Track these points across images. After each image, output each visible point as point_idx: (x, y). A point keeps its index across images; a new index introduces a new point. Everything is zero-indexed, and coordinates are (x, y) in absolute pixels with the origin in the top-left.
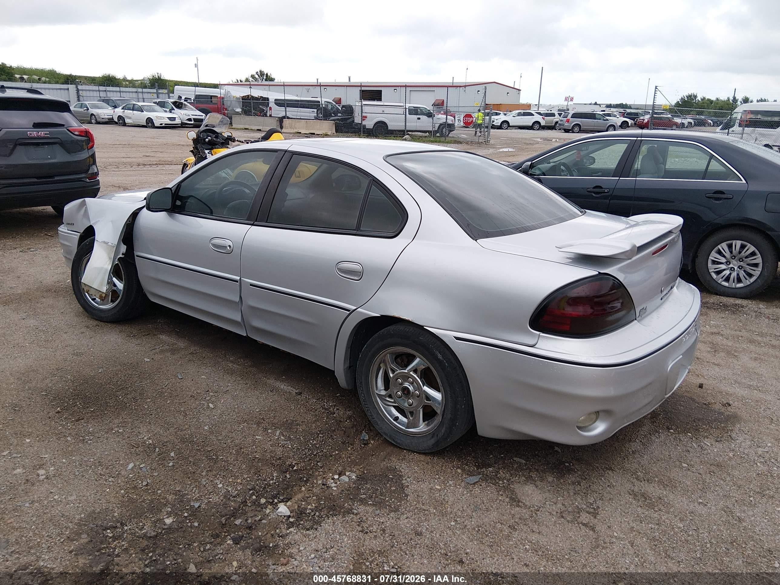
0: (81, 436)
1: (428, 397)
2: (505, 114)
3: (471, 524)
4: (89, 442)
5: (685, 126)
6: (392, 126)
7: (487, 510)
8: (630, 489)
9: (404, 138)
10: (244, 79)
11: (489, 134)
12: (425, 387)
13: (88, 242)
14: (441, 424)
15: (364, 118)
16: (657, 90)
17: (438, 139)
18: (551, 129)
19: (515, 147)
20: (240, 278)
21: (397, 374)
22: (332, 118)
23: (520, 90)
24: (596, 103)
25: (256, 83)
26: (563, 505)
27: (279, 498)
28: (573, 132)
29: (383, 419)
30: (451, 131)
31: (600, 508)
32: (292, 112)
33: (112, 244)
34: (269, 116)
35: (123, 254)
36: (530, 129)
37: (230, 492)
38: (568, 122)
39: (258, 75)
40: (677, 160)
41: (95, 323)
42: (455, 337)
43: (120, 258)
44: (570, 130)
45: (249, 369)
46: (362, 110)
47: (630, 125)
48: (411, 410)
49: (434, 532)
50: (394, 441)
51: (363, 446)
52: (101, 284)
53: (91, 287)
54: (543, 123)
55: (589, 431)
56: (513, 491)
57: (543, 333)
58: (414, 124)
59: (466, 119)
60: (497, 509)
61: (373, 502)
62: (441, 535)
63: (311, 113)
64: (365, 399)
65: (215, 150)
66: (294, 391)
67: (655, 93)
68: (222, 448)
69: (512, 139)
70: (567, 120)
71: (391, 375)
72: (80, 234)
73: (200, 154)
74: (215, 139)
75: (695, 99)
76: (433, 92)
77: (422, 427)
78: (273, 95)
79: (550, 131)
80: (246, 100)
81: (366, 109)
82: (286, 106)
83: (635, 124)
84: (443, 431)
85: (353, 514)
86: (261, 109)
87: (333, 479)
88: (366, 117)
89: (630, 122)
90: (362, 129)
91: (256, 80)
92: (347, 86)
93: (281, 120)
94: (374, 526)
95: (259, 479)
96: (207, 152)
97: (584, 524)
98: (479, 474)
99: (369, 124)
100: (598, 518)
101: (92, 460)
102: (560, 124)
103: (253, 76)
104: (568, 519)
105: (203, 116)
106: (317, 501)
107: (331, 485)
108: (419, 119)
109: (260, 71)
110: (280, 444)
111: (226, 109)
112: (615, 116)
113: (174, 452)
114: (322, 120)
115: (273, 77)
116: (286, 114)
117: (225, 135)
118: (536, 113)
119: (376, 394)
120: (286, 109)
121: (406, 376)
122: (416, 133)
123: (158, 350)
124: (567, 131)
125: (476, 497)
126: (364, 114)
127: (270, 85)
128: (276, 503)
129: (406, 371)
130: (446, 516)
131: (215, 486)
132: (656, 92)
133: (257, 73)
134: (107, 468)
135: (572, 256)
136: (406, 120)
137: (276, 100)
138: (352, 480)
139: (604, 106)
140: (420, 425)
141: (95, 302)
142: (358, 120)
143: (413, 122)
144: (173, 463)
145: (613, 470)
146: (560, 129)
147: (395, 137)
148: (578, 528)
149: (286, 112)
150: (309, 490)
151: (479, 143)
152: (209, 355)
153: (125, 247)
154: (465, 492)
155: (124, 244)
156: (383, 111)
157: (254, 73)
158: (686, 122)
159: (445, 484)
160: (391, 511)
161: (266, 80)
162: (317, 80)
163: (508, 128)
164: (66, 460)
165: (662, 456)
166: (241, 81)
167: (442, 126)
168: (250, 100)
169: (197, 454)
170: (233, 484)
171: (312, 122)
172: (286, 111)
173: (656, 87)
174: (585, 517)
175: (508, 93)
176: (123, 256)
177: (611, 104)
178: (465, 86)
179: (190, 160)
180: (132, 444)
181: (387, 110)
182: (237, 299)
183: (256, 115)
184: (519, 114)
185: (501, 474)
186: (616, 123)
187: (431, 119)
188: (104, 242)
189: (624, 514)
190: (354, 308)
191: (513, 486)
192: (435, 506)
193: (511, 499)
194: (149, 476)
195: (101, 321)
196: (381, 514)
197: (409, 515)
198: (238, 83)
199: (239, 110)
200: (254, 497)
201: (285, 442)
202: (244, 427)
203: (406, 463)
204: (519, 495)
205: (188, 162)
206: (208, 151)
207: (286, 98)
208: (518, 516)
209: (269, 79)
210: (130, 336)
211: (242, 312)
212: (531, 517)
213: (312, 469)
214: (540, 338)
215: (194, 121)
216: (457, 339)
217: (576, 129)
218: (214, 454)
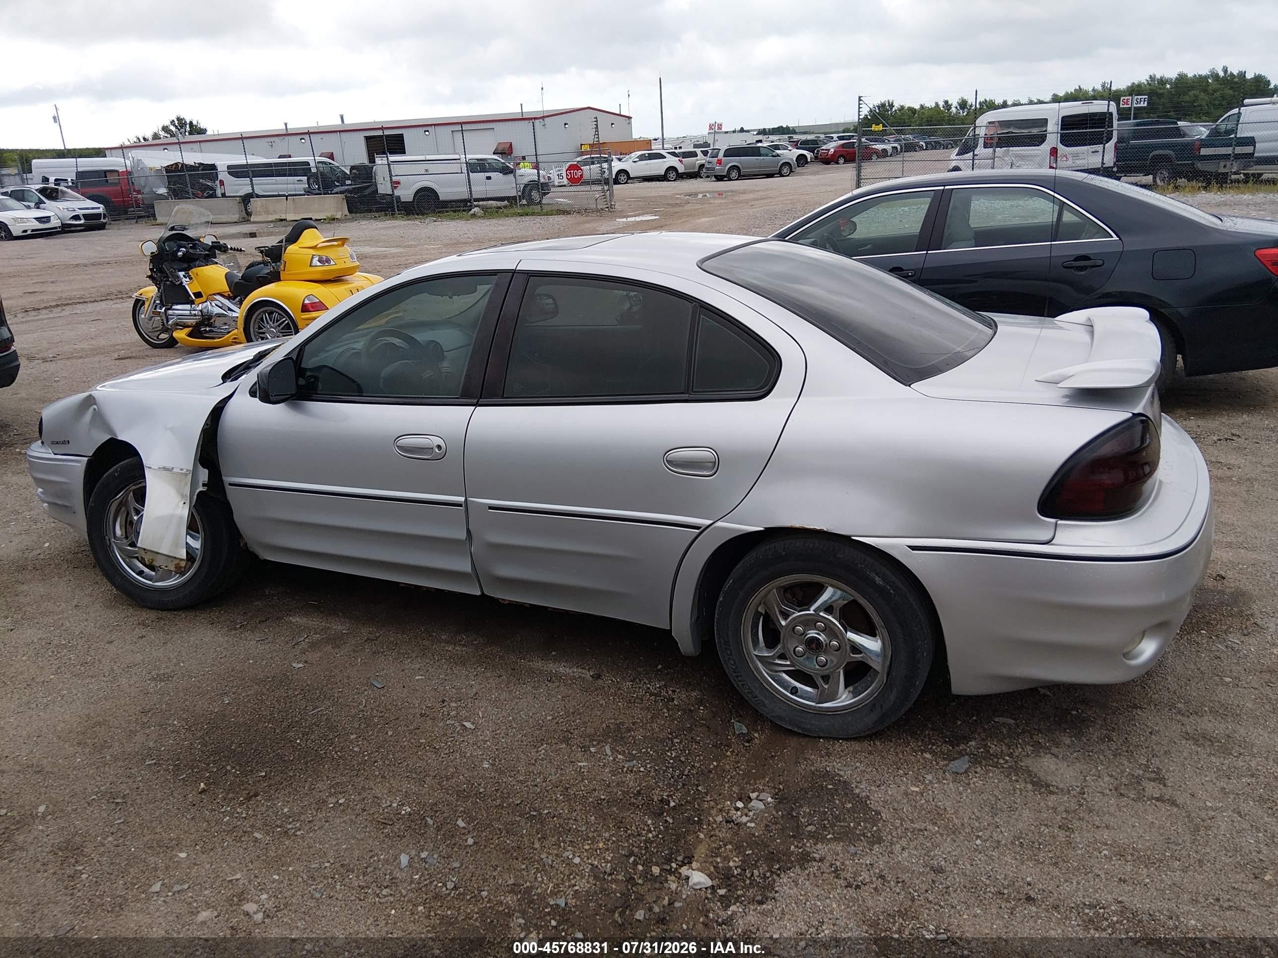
0: (277, 826)
1: (856, 648)
2: (620, 160)
3: (1005, 836)
4: (299, 833)
5: (889, 154)
6: (445, 193)
7: (1011, 809)
8: (1182, 732)
9: (472, 212)
10: (149, 135)
11: (612, 195)
12: (849, 633)
13: (116, 471)
14: (888, 686)
15: (395, 184)
16: (861, 102)
17: (527, 209)
18: (693, 178)
19: (658, 211)
20: (466, 499)
21: (794, 619)
22: (336, 190)
23: (631, 118)
24: (742, 128)
25: (174, 140)
26: (1111, 776)
27: (676, 860)
28: (730, 180)
29: (772, 695)
30: (545, 194)
31: (1162, 770)
32: (263, 185)
33: (182, 470)
34: (220, 196)
35: (204, 485)
36: (663, 181)
37: (599, 866)
38: (720, 164)
39: (174, 125)
40: (906, 209)
41: (153, 615)
42: (909, 547)
43: (200, 492)
44: (725, 176)
45: (486, 650)
46: (390, 171)
47: (809, 160)
48: (826, 673)
49: (960, 862)
50: (800, 728)
51: (747, 744)
52: (176, 545)
53: (158, 553)
54: (681, 169)
55: (1135, 657)
56: (1029, 772)
57: (1061, 519)
58: (482, 188)
59: (571, 173)
60: (1025, 804)
61: (833, 834)
62: (972, 865)
63: (298, 184)
64: (737, 668)
65: (194, 270)
66: (588, 674)
67: (859, 108)
68: (537, 795)
69: (644, 199)
70: (718, 160)
71: (783, 623)
72: (86, 459)
73: (168, 281)
74: (191, 251)
75: (891, 109)
76: (492, 131)
77: (844, 699)
78: (222, 160)
79: (693, 181)
80: (172, 171)
81: (396, 169)
82: (251, 174)
83: (816, 157)
84: (892, 698)
85: (815, 860)
86: (203, 185)
87: (737, 809)
88: (398, 183)
89: (809, 155)
90: (395, 204)
91: (173, 135)
92: (340, 131)
93: (246, 199)
94: (862, 873)
95: (629, 835)
96: (181, 274)
97: (1157, 799)
98: (961, 754)
99: (406, 193)
100: (1169, 785)
101: (327, 865)
102: (708, 169)
103: (165, 129)
104: (1132, 796)
105: (99, 208)
106: (737, 851)
107: (741, 820)
108: (489, 178)
109: (178, 119)
110: (625, 769)
111: (139, 192)
112: (786, 148)
113: (460, 819)
114: (320, 194)
115: (202, 126)
116: (253, 189)
117: (208, 241)
118: (668, 153)
119: (755, 658)
120: (251, 181)
121: (813, 620)
122: (490, 202)
123: (304, 645)
124: (719, 178)
125: (982, 793)
126: (394, 179)
127: (200, 142)
128: (676, 869)
129: (812, 612)
130: (960, 833)
131: (569, 863)
132: (861, 106)
133: (172, 122)
134: (364, 874)
135: (1066, 392)
136: (469, 182)
137: (229, 167)
138: (771, 805)
139: (755, 133)
140: (839, 695)
141: (143, 578)
142: (384, 188)
143: (482, 185)
144: (472, 838)
145: (1141, 708)
146: (708, 177)
147: (455, 211)
148: (1153, 806)
149: (252, 187)
150: (712, 836)
151: (598, 211)
152: (400, 637)
153: (206, 471)
154: (961, 788)
155: (204, 467)
156: (426, 170)
157: (167, 123)
158: (888, 147)
159: (923, 782)
160: (872, 843)
161: (190, 133)
162: (286, 124)
163: (629, 181)
164: (279, 874)
165: (1190, 672)
166: (145, 139)
167: (529, 188)
168: (180, 171)
169: (501, 813)
170: (595, 853)
171: (303, 200)
172: (252, 184)
173: (860, 97)
174: (1153, 789)
175: (612, 124)
176: (205, 489)
177: (764, 129)
178: (543, 118)
179: (146, 292)
180: (380, 820)
181: (432, 168)
182: (463, 535)
183: (196, 196)
184: (642, 158)
185: (993, 748)
186: (792, 160)
187: (511, 176)
188: (165, 469)
189: (1198, 771)
190: (709, 522)
191: (1023, 764)
192: (932, 820)
193: (1034, 784)
194: (447, 870)
195: (162, 610)
196: (859, 852)
197: (904, 842)
198: (140, 144)
199: (163, 191)
200: (640, 868)
201: (631, 764)
202: (546, 751)
203: (838, 761)
204: (1041, 774)
205: (144, 297)
206: (183, 273)
207: (250, 161)
208: (1063, 808)
209: (196, 130)
210: (236, 629)
211: (471, 556)
212: (1081, 805)
213: (694, 799)
214: (1058, 529)
215: (85, 219)
216: (913, 550)
217: (734, 174)
218: (529, 808)
